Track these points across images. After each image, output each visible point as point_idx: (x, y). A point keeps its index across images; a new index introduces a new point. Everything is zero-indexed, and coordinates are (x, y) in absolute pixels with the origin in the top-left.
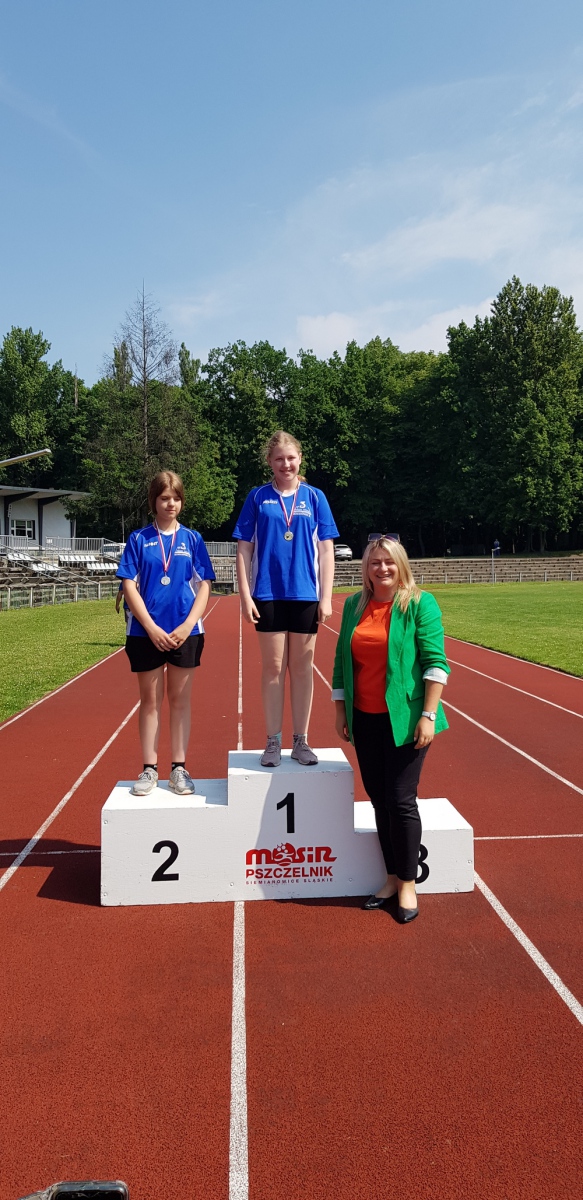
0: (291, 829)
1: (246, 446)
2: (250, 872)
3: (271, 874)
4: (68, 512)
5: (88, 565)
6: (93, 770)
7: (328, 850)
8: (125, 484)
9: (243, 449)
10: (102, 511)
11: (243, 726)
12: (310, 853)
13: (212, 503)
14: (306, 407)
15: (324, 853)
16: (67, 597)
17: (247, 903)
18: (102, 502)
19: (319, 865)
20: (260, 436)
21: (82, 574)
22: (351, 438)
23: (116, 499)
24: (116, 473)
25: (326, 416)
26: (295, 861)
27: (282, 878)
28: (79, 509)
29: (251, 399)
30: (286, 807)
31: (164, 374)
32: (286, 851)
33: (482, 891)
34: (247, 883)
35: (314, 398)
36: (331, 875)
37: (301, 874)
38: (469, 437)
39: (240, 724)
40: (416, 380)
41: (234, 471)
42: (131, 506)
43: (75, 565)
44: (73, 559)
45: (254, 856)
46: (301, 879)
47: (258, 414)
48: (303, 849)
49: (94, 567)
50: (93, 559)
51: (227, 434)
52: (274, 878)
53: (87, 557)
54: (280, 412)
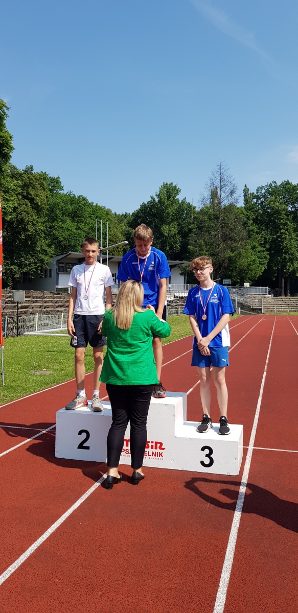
2: (123, 450)
4: (181, 272)
7: (161, 444)
9: (273, 238)
12: (152, 444)
15: (158, 445)
16: (174, 313)
19: (156, 451)
24: (204, 252)
28: (186, 270)
31: (230, 201)
36: (162, 457)
37: (147, 454)
41: (267, 250)
44: (181, 295)
45: (125, 442)
46: (148, 457)
48: (149, 442)
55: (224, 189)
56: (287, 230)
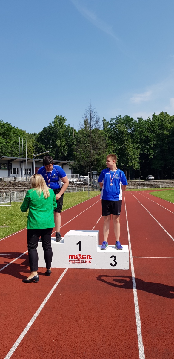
0: (80, 250)
1: (121, 146)
4: (69, 167)
7: (90, 256)
8: (85, 159)
10: (79, 167)
12: (85, 257)
14: (139, 134)
15: (89, 257)
17: (69, 268)
18: (79, 164)
19: (87, 260)
21: (72, 185)
22: (154, 143)
23: (83, 163)
24: (83, 156)
25: (146, 137)
26: (81, 259)
27: (78, 263)
28: (73, 166)
29: (123, 133)
30: (79, 244)
34: (69, 264)
35: (142, 131)
36: (91, 263)
41: (118, 154)
45: (71, 257)
46: (83, 263)
47: (125, 137)
48: (84, 256)
49: (76, 183)
51: (116, 143)
53: (74, 180)
54: (131, 136)
55: (93, 120)
56: (128, 143)
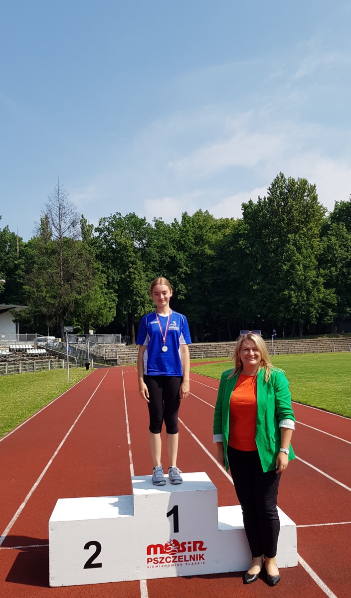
0: (176, 529)
1: (123, 276)
2: (150, 560)
3: (164, 561)
4: (14, 319)
5: (28, 350)
6: (38, 487)
7: (201, 543)
8: (49, 301)
9: (121, 277)
10: (35, 317)
11: (132, 453)
12: (190, 545)
13: (103, 311)
14: (158, 252)
15: (199, 545)
16: (14, 370)
17: (148, 580)
18: (35, 312)
19: (195, 553)
20: (131, 270)
21: (23, 356)
22: (186, 270)
23: (44, 310)
24: (44, 294)
25: (170, 257)
26: (179, 551)
27: (171, 563)
28: (21, 316)
29: (125, 248)
30: (173, 515)
31: (72, 233)
32: (174, 545)
33: (303, 565)
34: (148, 567)
35: (163, 247)
36: (203, 559)
37: (183, 560)
38: (256, 269)
39: (130, 452)
40: (224, 235)
41: (116, 291)
42: (53, 313)
43: (20, 350)
44: (18, 347)
45: (152, 549)
46: (184, 563)
47: (130, 256)
48: (185, 543)
49: (31, 352)
50: (31, 347)
51: (111, 269)
52: (166, 563)
53: (27, 346)
54: (143, 255)
55: (64, 218)
